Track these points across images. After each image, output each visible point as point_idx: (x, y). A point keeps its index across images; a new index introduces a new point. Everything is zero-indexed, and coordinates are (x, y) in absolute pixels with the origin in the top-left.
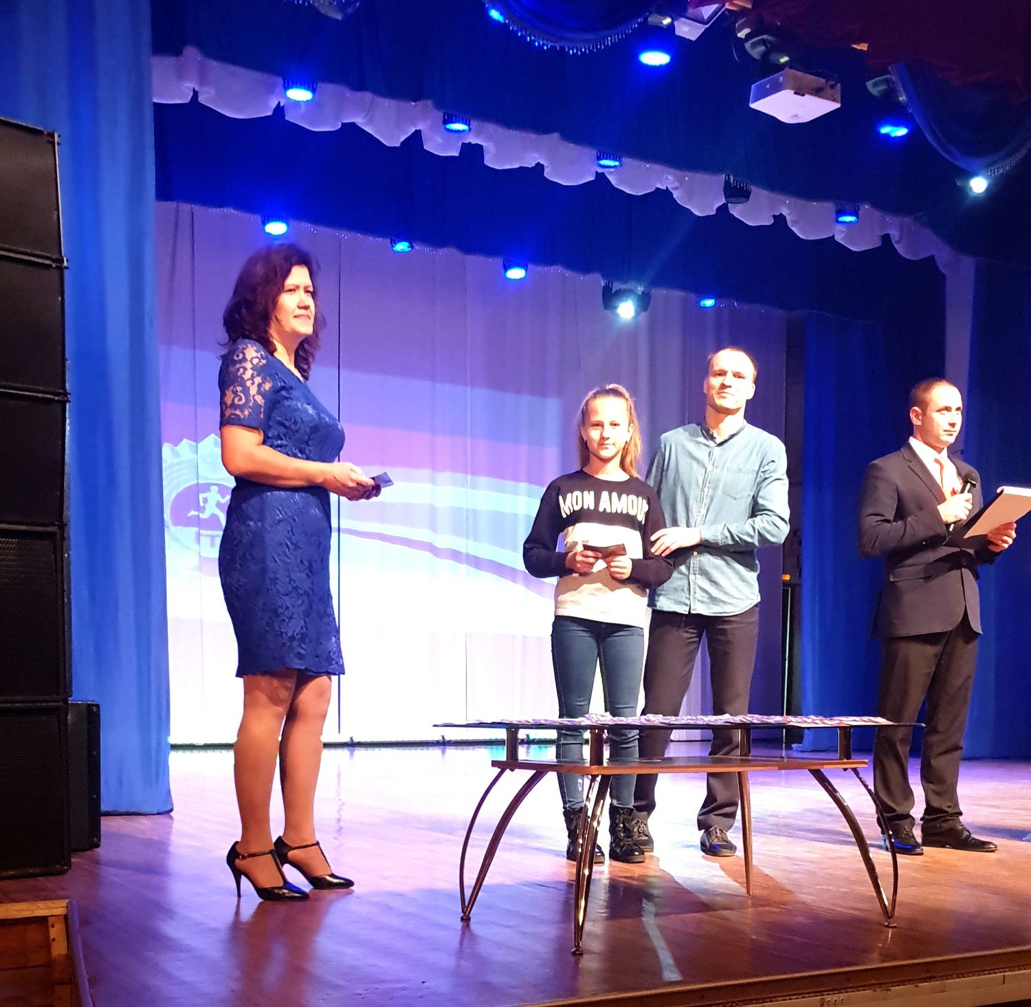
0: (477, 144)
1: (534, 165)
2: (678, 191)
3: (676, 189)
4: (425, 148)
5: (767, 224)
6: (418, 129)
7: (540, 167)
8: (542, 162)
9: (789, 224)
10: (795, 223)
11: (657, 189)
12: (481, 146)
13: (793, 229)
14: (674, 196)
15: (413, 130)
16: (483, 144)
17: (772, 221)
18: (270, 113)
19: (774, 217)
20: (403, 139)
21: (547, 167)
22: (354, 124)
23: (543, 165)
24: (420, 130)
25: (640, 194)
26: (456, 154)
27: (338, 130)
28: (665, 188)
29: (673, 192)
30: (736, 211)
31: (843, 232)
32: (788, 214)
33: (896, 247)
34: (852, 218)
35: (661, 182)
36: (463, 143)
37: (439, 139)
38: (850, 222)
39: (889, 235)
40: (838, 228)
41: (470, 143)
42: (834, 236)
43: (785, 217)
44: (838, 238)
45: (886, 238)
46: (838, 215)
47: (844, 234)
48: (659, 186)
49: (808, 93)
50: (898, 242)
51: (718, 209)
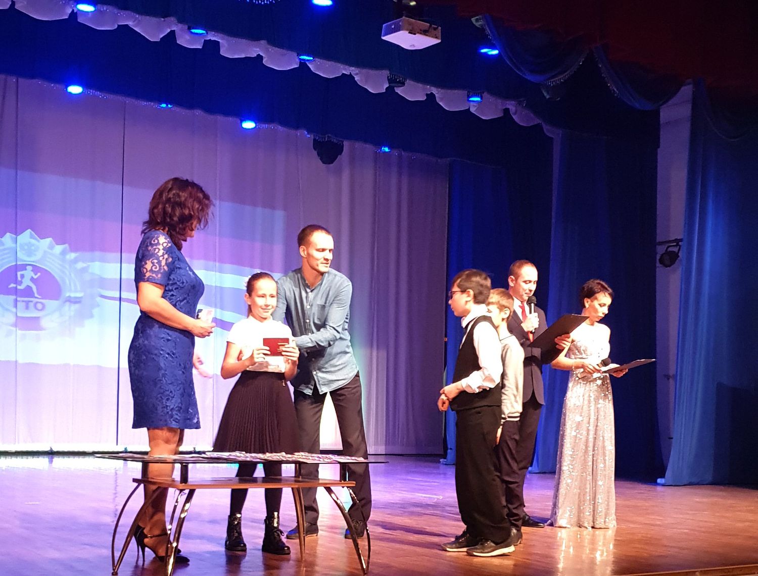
0: (215, 40)
1: (256, 56)
2: (358, 76)
3: (357, 74)
4: (178, 42)
5: (422, 99)
6: (173, 29)
8: (261, 54)
9: (437, 100)
10: (442, 99)
11: (343, 74)
13: (441, 103)
14: (356, 79)
15: (169, 30)
16: (220, 41)
17: (426, 98)
18: (66, 17)
19: (427, 95)
20: (162, 36)
21: (265, 58)
22: (127, 25)
23: (262, 56)
24: (174, 31)
25: (331, 77)
26: (200, 47)
27: (115, 29)
28: (349, 74)
29: (355, 77)
30: (399, 91)
31: (476, 106)
32: (437, 93)
33: (514, 117)
34: (478, 99)
35: (345, 69)
36: (205, 40)
37: (188, 37)
38: (478, 101)
39: (508, 109)
40: (472, 103)
41: (210, 40)
42: (469, 108)
43: (435, 95)
44: (473, 110)
45: (506, 111)
46: (469, 97)
47: (476, 108)
48: (344, 72)
49: (418, 33)
50: (515, 114)
51: (387, 89)
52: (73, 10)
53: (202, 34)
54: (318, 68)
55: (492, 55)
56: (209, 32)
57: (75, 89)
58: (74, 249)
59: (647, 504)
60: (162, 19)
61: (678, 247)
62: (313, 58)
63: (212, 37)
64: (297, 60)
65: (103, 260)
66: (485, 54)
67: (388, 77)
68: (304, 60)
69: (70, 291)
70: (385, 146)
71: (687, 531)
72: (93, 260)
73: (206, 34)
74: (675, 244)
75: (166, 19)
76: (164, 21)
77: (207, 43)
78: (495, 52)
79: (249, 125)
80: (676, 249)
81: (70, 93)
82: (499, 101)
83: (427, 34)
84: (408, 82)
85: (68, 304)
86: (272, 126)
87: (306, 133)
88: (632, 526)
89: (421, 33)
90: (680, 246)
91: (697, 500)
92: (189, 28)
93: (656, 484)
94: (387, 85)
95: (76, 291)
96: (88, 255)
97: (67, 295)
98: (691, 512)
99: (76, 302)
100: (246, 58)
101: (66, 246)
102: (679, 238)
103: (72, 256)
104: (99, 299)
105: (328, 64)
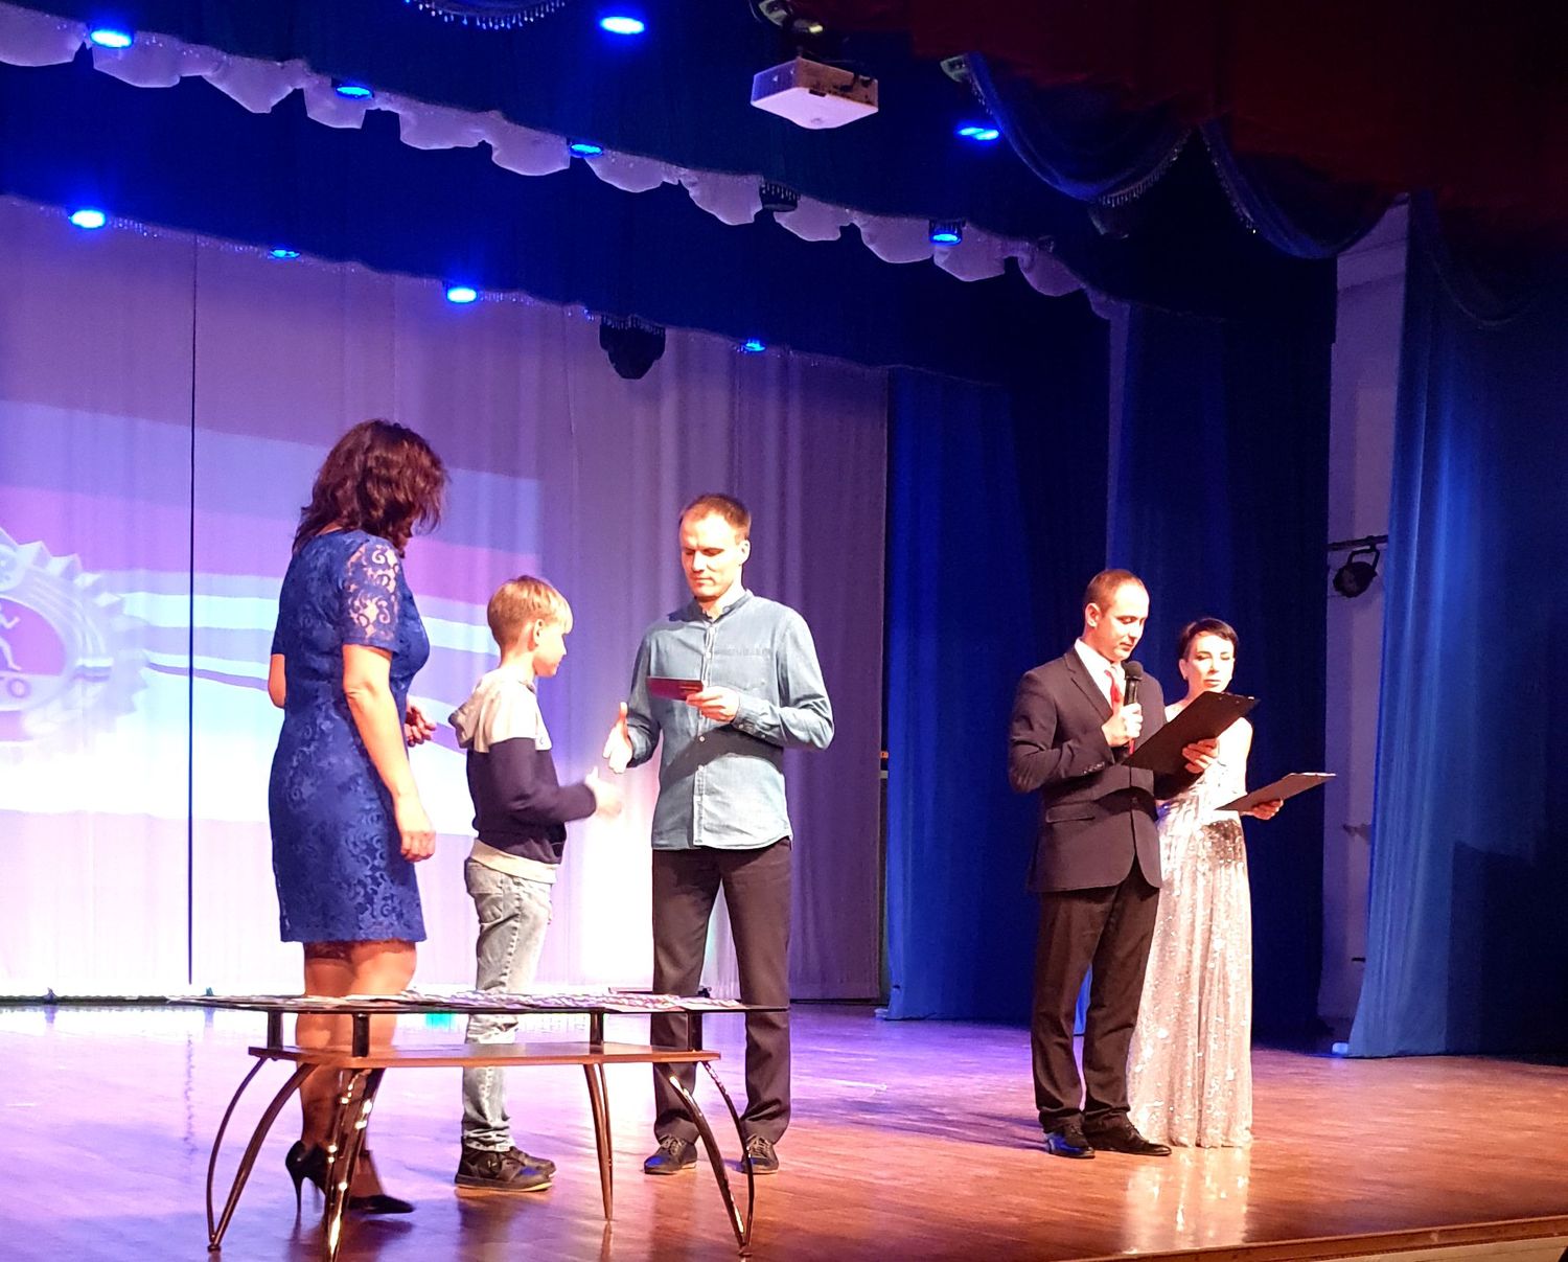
0: (389, 112)
1: (476, 144)
2: (697, 187)
3: (693, 184)
4: (309, 115)
5: (831, 239)
6: (298, 87)
7: (484, 148)
8: (487, 141)
9: (865, 239)
10: (872, 240)
11: (664, 183)
12: (397, 115)
13: (872, 247)
14: (691, 195)
15: (290, 90)
16: (399, 112)
17: (839, 236)
18: (69, 59)
19: (842, 229)
20: (275, 102)
21: (496, 149)
22: (200, 77)
23: (490, 146)
24: (301, 90)
25: (639, 191)
26: (357, 126)
27: (174, 87)
28: (676, 183)
29: (689, 189)
30: (783, 220)
31: (946, 253)
32: (864, 226)
33: (1026, 276)
34: (953, 238)
35: (669, 174)
36: (367, 111)
37: (330, 103)
38: (952, 241)
39: (1016, 258)
40: (938, 247)
41: (379, 110)
42: (932, 258)
43: (859, 230)
44: (939, 261)
45: (1011, 264)
46: (932, 232)
47: (947, 256)
48: (666, 180)
49: (830, 92)
50: (1029, 270)
51: (756, 216)
52: (84, 45)
53: (363, 96)
54: (611, 170)
55: (984, 142)
56: (377, 93)
57: (89, 219)
58: (92, 565)
59: (1315, 1097)
60: (279, 64)
61: (1374, 553)
62: (602, 149)
63: (384, 103)
64: (567, 154)
65: (154, 589)
66: (970, 138)
67: (761, 189)
68: (579, 153)
69: (85, 656)
70: (754, 338)
71: (1401, 1149)
72: (131, 589)
73: (371, 97)
74: (1368, 547)
75: (286, 63)
76: (282, 68)
77: (372, 116)
78: (992, 135)
79: (462, 295)
80: (1369, 559)
81: (79, 228)
82: (997, 242)
83: (849, 94)
84: (803, 200)
85: (80, 681)
86: (513, 297)
87: (586, 311)
88: (1288, 1140)
89: (835, 94)
90: (1378, 553)
91: (1420, 1086)
92: (336, 84)
93: (1331, 1055)
94: (760, 208)
95: (96, 655)
96: (121, 576)
97: (80, 662)
98: (1408, 1111)
99: (96, 679)
100: (456, 149)
101: (75, 558)
102: (1375, 535)
103: (87, 579)
104: (146, 673)
105: (633, 161)
